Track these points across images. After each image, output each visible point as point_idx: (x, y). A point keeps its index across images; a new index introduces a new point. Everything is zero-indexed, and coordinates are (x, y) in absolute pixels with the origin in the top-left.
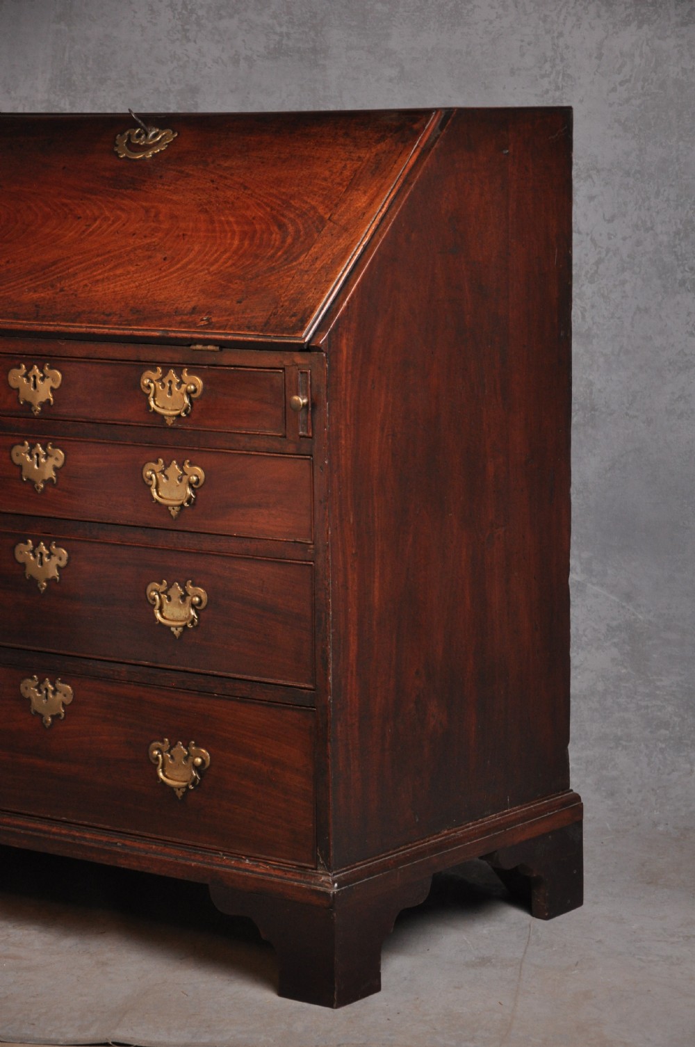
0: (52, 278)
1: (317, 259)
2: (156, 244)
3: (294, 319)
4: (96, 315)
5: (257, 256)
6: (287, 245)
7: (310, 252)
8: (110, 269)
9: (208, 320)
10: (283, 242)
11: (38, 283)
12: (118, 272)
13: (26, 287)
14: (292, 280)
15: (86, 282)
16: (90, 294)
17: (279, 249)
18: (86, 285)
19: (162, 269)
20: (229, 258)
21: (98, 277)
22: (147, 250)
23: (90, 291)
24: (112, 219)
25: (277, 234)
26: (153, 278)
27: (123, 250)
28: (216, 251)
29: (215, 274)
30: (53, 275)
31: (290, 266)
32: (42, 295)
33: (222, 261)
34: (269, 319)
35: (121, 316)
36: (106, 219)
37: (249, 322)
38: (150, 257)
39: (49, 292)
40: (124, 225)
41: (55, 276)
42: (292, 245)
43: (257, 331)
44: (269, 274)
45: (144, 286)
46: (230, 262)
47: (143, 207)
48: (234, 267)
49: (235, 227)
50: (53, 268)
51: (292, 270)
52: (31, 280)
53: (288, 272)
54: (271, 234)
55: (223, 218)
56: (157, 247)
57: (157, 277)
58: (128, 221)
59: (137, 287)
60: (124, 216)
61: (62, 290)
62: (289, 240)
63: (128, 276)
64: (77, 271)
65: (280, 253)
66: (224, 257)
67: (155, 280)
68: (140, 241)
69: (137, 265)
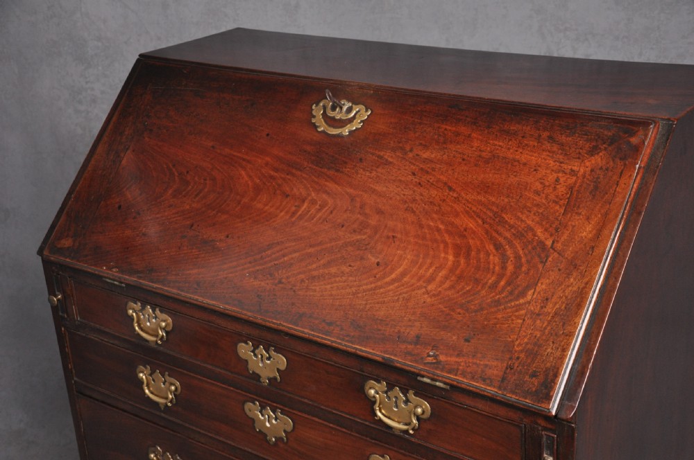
0: (270, 265)
1: (547, 299)
2: (367, 243)
3: (535, 381)
4: (317, 322)
5: (477, 281)
6: (508, 273)
7: (538, 289)
8: (325, 266)
9: (435, 356)
10: (504, 268)
11: (258, 268)
12: (333, 270)
13: (247, 271)
14: (522, 324)
15: (302, 276)
16: (308, 293)
17: (500, 276)
18: (302, 281)
19: (377, 276)
20: (446, 278)
21: (315, 273)
22: (358, 249)
23: (307, 289)
24: (319, 203)
25: (494, 255)
26: (369, 287)
27: (333, 244)
28: (431, 265)
29: (434, 295)
30: (270, 261)
31: (517, 303)
32: (263, 284)
33: (438, 279)
34: (505, 373)
35: (342, 329)
36: (313, 202)
37: (483, 371)
38: (362, 258)
39: (268, 281)
40: (331, 212)
41: (272, 263)
42: (515, 274)
43: (494, 387)
44: (496, 309)
45: (360, 295)
46: (447, 284)
47: (347, 193)
48: (453, 291)
49: (447, 237)
50: (269, 252)
51: (520, 309)
52: (250, 263)
53: (517, 311)
54: (488, 254)
55: (431, 224)
56: (369, 247)
57: (373, 285)
58: (334, 209)
59: (354, 294)
60: (330, 201)
61: (280, 282)
62: (510, 268)
63: (344, 278)
64: (292, 261)
65: (502, 283)
66: (440, 274)
67: (369, 290)
68: (349, 235)
69: (350, 266)
